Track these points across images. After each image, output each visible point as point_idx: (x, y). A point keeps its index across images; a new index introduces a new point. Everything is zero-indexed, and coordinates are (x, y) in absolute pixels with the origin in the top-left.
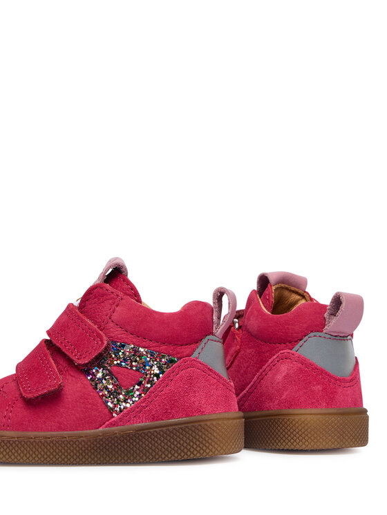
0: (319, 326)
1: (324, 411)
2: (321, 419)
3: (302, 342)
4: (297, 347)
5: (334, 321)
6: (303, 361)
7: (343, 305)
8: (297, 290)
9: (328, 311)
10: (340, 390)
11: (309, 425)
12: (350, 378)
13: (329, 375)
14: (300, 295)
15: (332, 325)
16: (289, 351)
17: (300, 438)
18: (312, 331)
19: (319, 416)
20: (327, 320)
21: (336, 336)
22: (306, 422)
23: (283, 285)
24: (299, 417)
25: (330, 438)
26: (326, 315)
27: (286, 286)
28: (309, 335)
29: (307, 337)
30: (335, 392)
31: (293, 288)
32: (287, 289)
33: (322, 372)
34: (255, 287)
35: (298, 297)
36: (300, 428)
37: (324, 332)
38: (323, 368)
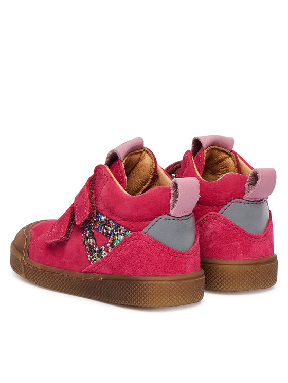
0: (240, 194)
1: (242, 262)
2: (238, 269)
3: (226, 206)
4: (222, 210)
5: (252, 192)
6: (226, 222)
7: (259, 180)
8: (225, 150)
9: (247, 183)
10: (254, 245)
11: (229, 273)
12: (263, 235)
13: (247, 234)
14: (227, 153)
15: (250, 194)
16: (216, 213)
17: (222, 282)
18: (234, 198)
19: (237, 267)
20: (247, 189)
21: (253, 201)
22: (227, 271)
23: (213, 147)
24: (222, 267)
25: (245, 283)
26: (246, 186)
27: (216, 147)
28: (232, 201)
29: (230, 203)
30: (251, 246)
31: (221, 149)
32: (217, 149)
33: (241, 231)
34: (189, 147)
35: (226, 155)
36: (222, 275)
37: (244, 199)
38: (242, 228)
